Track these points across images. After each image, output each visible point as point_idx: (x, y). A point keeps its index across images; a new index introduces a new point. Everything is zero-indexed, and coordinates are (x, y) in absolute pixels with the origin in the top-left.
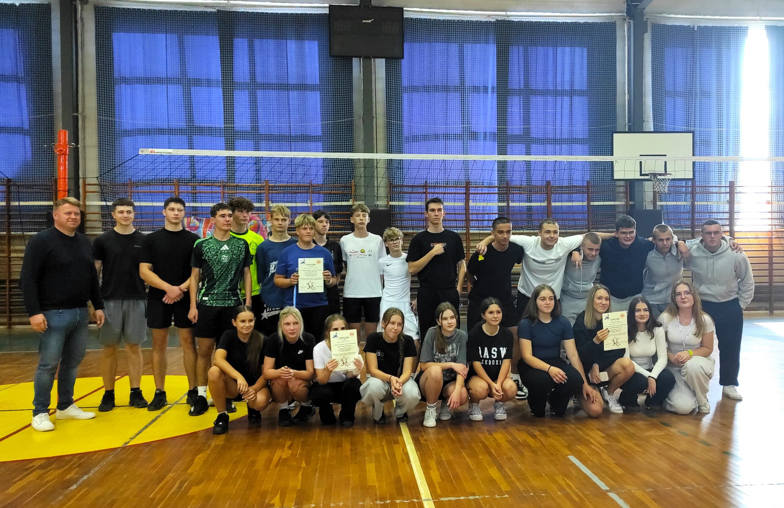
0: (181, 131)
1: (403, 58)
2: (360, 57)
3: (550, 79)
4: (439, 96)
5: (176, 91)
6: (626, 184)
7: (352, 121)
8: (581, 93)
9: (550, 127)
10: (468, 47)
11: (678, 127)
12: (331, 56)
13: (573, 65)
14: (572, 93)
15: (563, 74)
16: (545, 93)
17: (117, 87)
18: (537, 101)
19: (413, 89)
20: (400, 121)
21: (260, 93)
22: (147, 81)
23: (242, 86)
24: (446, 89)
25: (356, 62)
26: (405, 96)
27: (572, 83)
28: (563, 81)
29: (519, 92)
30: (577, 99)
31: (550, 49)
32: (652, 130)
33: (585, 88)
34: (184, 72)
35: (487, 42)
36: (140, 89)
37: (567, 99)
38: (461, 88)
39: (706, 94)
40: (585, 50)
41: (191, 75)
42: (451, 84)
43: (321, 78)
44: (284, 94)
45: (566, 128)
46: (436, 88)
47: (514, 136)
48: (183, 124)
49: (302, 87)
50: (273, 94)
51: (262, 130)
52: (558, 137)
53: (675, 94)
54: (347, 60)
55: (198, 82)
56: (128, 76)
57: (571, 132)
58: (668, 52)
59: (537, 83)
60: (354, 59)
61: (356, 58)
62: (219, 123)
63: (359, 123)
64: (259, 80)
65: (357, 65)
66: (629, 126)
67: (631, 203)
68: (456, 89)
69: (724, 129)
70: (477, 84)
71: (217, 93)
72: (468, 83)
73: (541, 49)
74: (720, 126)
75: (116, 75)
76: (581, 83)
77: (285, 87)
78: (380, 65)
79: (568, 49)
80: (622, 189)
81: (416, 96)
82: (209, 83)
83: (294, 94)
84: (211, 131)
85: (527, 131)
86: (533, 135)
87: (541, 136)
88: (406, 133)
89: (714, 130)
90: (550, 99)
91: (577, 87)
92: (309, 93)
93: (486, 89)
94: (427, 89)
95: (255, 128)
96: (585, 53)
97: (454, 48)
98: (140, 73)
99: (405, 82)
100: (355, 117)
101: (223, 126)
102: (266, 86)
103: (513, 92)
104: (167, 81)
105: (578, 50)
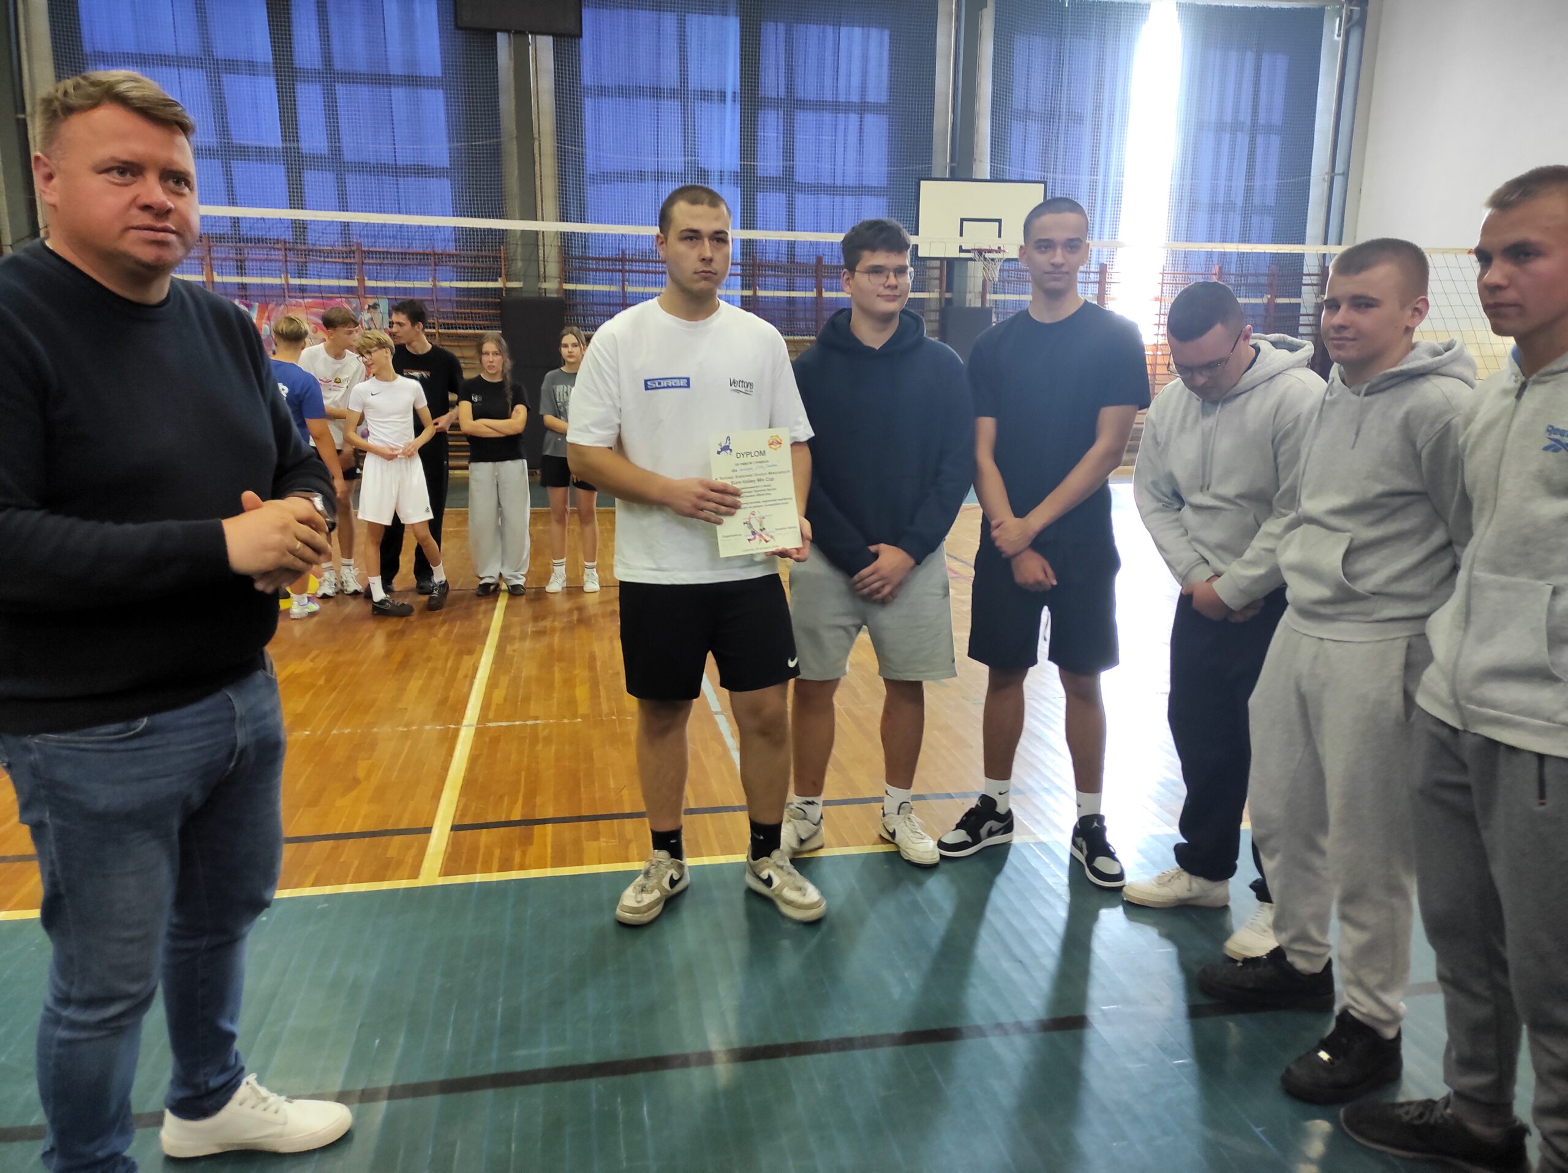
0: (210, 153)
1: (580, 36)
2: (508, 31)
3: (828, 82)
4: (645, 105)
5: (195, 81)
7: (498, 144)
8: (877, 109)
9: (826, 166)
10: (693, 21)
12: (457, 27)
13: (865, 59)
14: (863, 108)
15: (849, 75)
16: (819, 106)
18: (805, 120)
19: (602, 91)
20: (579, 146)
21: (340, 89)
22: (143, 60)
23: (310, 76)
24: (657, 93)
25: (502, 39)
26: (588, 104)
27: (863, 92)
28: (848, 89)
29: (777, 103)
30: (870, 119)
31: (829, 30)
33: (883, 98)
34: (206, 48)
35: (724, 13)
37: (854, 118)
38: (682, 93)
40: (886, 33)
41: (220, 52)
42: (664, 85)
43: (445, 66)
44: (382, 91)
45: (851, 169)
46: (641, 92)
47: (765, 179)
49: (413, 81)
50: (364, 92)
51: (348, 156)
52: (839, 183)
53: (1027, 115)
54: (490, 35)
55: (232, 66)
56: (108, 49)
57: (860, 174)
58: (1020, 43)
59: (807, 90)
60: (498, 33)
61: (503, 34)
62: (274, 140)
64: (338, 65)
65: (504, 46)
66: (952, 170)
67: (948, 295)
68: (672, 93)
69: (1101, 178)
70: (708, 87)
71: (267, 86)
72: (693, 84)
73: (813, 30)
74: (1094, 171)
75: (87, 48)
76: (878, 90)
77: (382, 80)
78: (543, 48)
79: (857, 31)
80: (936, 273)
81: (608, 105)
82: (251, 68)
83: (399, 94)
84: (262, 154)
85: (789, 171)
86: (799, 178)
87: (811, 180)
88: (590, 168)
90: (827, 116)
91: (871, 98)
92: (424, 93)
93: (722, 95)
94: (624, 92)
95: (336, 151)
96: (886, 39)
97: (669, 21)
99: (587, 79)
100: (504, 139)
101: (280, 145)
102: (351, 78)
103: (768, 103)
104: (178, 61)
105: (874, 33)
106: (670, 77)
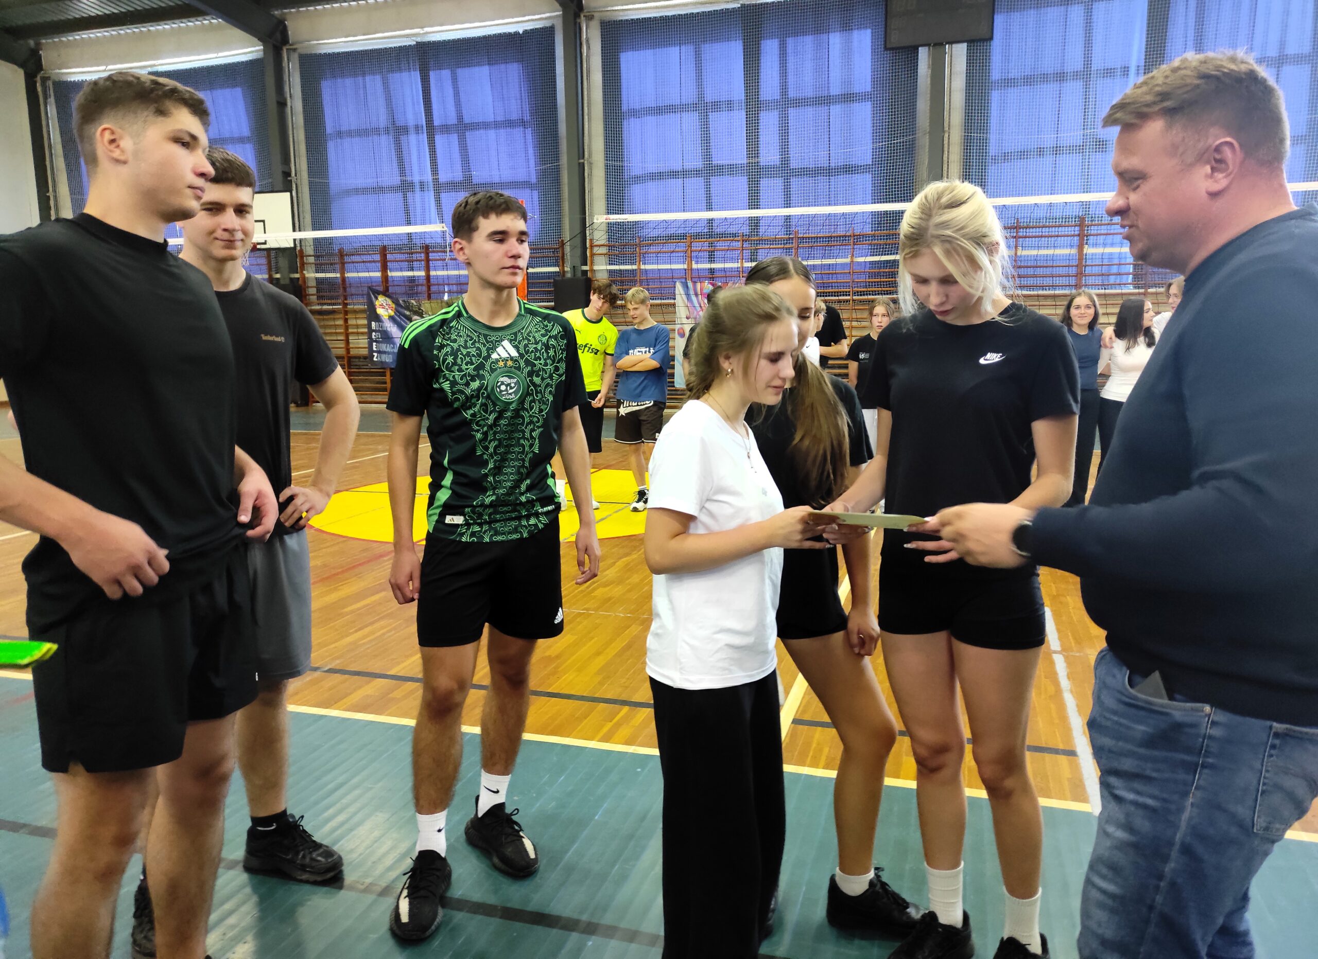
0: (697, 173)
1: (992, 38)
2: (928, 45)
3: (1242, 41)
5: (691, 120)
7: (914, 140)
8: (1298, 59)
10: (1099, 8)
12: (886, 49)
13: (1286, 13)
14: (1280, 60)
17: (625, 123)
19: (1008, 83)
20: (983, 133)
21: (792, 112)
22: (659, 111)
23: (769, 106)
24: (1061, 77)
25: (923, 53)
26: (995, 96)
27: (1282, 44)
28: (1266, 43)
30: (1288, 70)
34: (701, 95)
36: (651, 120)
38: (1086, 74)
41: (709, 97)
42: (1068, 69)
43: (875, 82)
44: (823, 110)
46: (1045, 78)
48: (698, 164)
49: (848, 98)
50: (809, 112)
51: (794, 164)
54: (911, 52)
55: (716, 106)
56: (637, 106)
60: (920, 48)
61: (923, 48)
62: (741, 158)
63: (924, 142)
64: (792, 94)
65: (924, 58)
68: (1076, 75)
70: (1110, 65)
71: (739, 118)
72: (1096, 65)
75: (625, 108)
76: (1299, 44)
77: (825, 100)
78: (958, 54)
81: (1013, 93)
82: (730, 105)
83: (836, 110)
84: (732, 169)
88: (993, 149)
91: (1290, 52)
92: (856, 106)
93: (1126, 69)
94: (1029, 81)
95: (785, 161)
97: (1077, 13)
98: (650, 102)
99: (996, 74)
100: (919, 134)
101: (745, 161)
102: (799, 103)
104: (681, 108)
106: (1075, 61)
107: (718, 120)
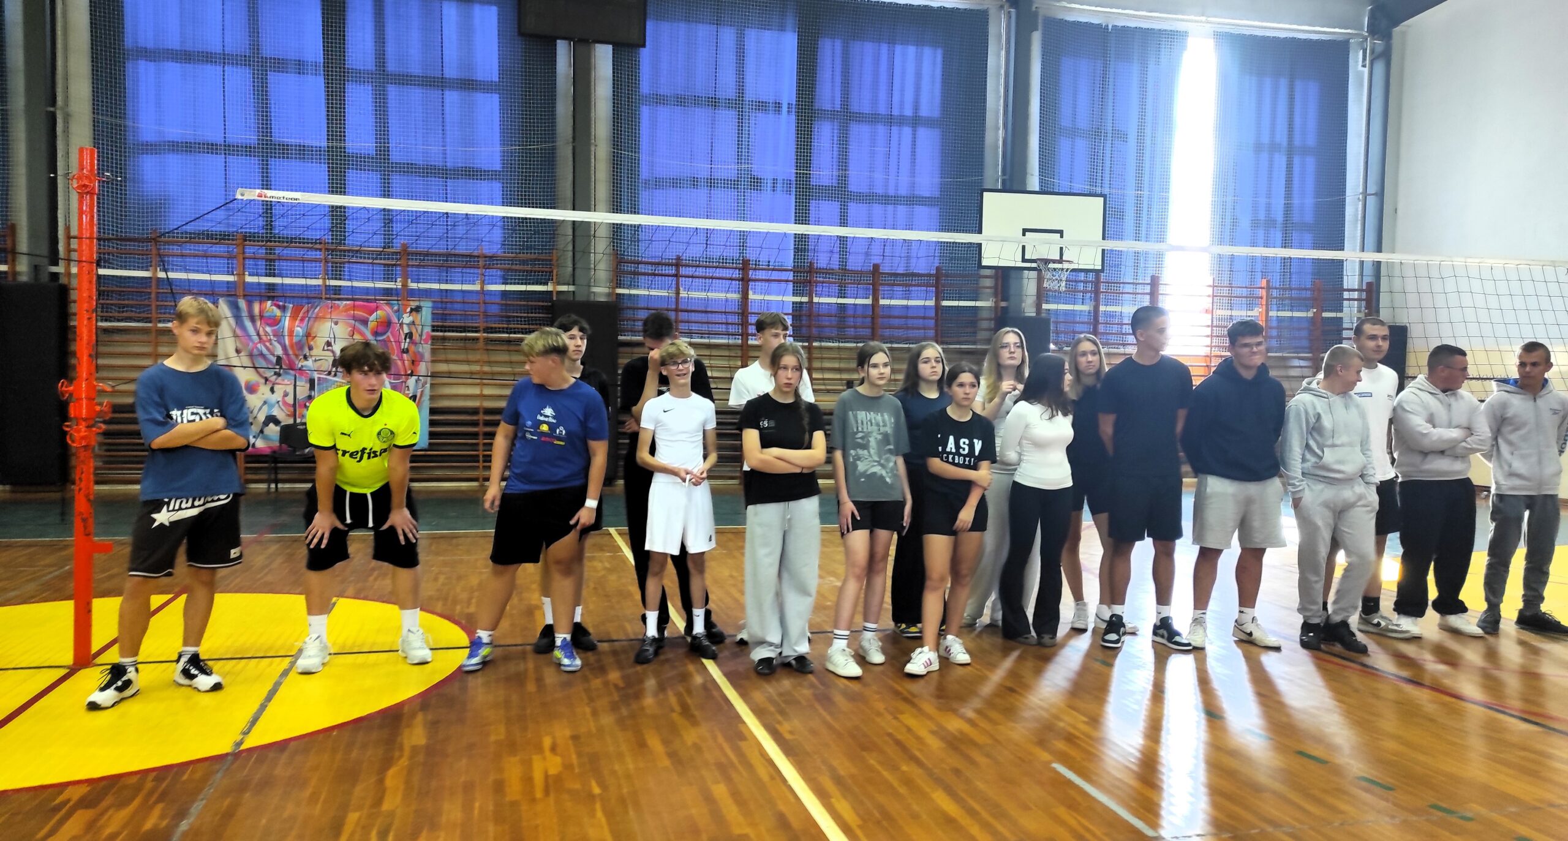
0: (247, 150)
1: (644, 46)
2: (569, 39)
3: (883, 95)
4: (701, 114)
5: (240, 78)
6: (996, 274)
8: (930, 123)
9: (879, 176)
10: (751, 35)
11: (1077, 187)
12: (521, 33)
13: (918, 76)
14: (916, 121)
15: (902, 90)
16: (873, 119)
17: (129, 65)
18: (860, 132)
19: (659, 100)
20: (635, 152)
21: (392, 90)
22: (186, 56)
23: (360, 77)
24: (714, 102)
25: (562, 47)
26: (645, 112)
27: (916, 107)
28: (902, 103)
29: (832, 115)
30: (923, 132)
31: (884, 48)
32: (1037, 189)
33: (936, 113)
34: (255, 46)
35: (782, 28)
36: (173, 69)
37: (907, 131)
38: (738, 103)
39: (1121, 136)
40: (939, 53)
41: (267, 51)
42: (721, 94)
43: (502, 71)
44: (435, 94)
45: (904, 179)
46: (696, 101)
47: (819, 187)
48: (252, 138)
49: (468, 85)
50: (416, 94)
51: (395, 156)
52: (891, 192)
53: (1074, 133)
54: (548, 43)
55: (280, 65)
57: (913, 185)
58: (1067, 64)
59: (862, 103)
62: (319, 139)
63: (564, 152)
64: (391, 67)
65: (563, 52)
66: (1004, 182)
67: (1003, 304)
68: (730, 104)
70: (763, 98)
71: (315, 85)
72: (749, 95)
73: (869, 47)
74: (1139, 188)
76: (930, 104)
77: (437, 82)
78: (603, 56)
79: (911, 50)
80: (988, 283)
81: (664, 113)
82: (300, 67)
83: (452, 97)
84: (303, 152)
85: (843, 180)
86: (853, 187)
87: (865, 190)
88: (644, 173)
89: (1131, 193)
90: (881, 129)
91: (924, 112)
93: (778, 106)
94: (681, 101)
95: (383, 152)
96: (939, 58)
97: (728, 35)
98: (173, 42)
99: (645, 87)
100: (559, 144)
101: (324, 144)
102: (404, 80)
103: (824, 115)
105: (927, 51)
106: (726, 87)
107: (282, 85)
